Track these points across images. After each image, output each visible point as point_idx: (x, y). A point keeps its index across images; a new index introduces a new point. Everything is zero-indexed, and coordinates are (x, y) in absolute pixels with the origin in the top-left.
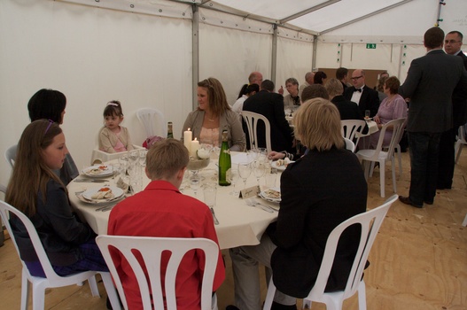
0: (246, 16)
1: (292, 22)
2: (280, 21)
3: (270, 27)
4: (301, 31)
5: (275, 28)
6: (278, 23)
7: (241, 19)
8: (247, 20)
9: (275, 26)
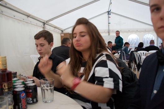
0: (28, 16)
1: (51, 22)
2: (46, 21)
3: (42, 24)
4: (55, 27)
5: (44, 25)
6: (45, 22)
7: (26, 17)
8: (29, 18)
9: (44, 24)
